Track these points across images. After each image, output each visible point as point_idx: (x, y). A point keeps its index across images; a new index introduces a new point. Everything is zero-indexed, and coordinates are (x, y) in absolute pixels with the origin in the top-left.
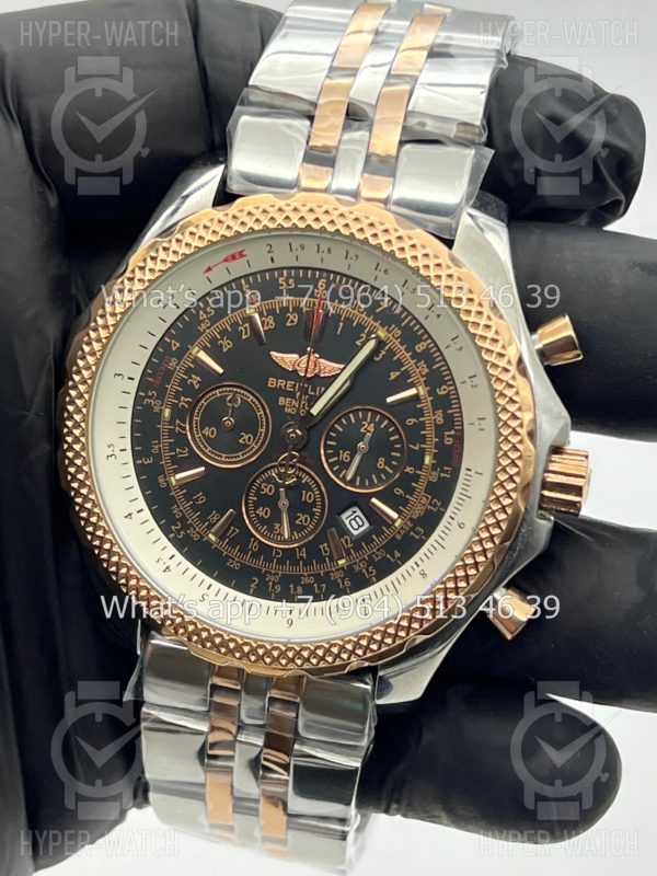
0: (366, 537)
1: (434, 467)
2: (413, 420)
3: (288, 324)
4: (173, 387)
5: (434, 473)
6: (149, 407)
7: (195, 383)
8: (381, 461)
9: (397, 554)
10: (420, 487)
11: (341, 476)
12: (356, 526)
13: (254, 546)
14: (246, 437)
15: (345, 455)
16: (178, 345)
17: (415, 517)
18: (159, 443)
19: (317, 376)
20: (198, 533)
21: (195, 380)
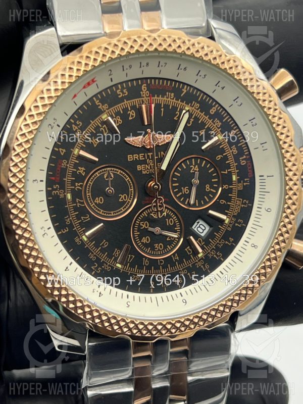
0: (210, 235)
1: (239, 181)
2: (219, 156)
3: (130, 118)
4: (68, 179)
5: (240, 184)
6: (57, 196)
7: (81, 172)
8: (208, 187)
9: (231, 240)
10: (234, 195)
11: (186, 203)
12: (201, 231)
13: (146, 263)
14: (123, 196)
15: (185, 190)
16: (64, 151)
17: (235, 214)
18: (69, 217)
19: (157, 146)
20: (109, 266)
21: (82, 170)
